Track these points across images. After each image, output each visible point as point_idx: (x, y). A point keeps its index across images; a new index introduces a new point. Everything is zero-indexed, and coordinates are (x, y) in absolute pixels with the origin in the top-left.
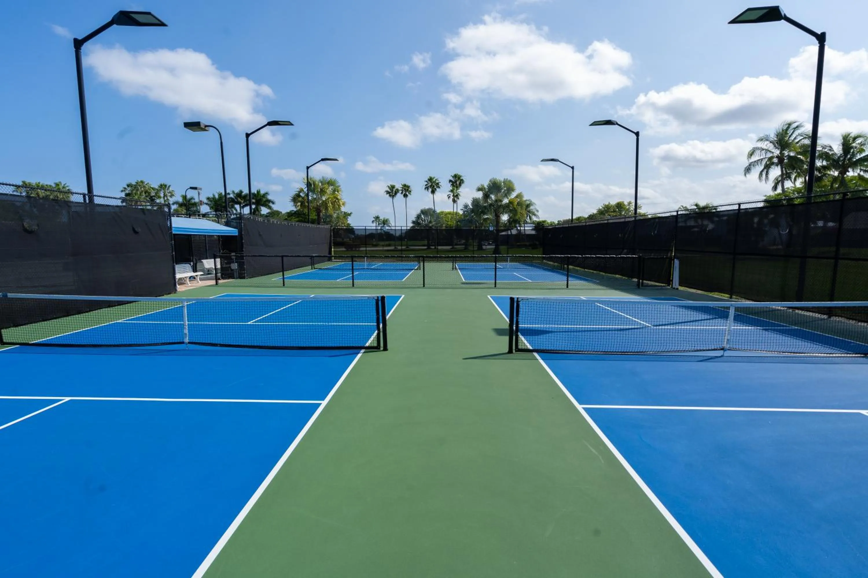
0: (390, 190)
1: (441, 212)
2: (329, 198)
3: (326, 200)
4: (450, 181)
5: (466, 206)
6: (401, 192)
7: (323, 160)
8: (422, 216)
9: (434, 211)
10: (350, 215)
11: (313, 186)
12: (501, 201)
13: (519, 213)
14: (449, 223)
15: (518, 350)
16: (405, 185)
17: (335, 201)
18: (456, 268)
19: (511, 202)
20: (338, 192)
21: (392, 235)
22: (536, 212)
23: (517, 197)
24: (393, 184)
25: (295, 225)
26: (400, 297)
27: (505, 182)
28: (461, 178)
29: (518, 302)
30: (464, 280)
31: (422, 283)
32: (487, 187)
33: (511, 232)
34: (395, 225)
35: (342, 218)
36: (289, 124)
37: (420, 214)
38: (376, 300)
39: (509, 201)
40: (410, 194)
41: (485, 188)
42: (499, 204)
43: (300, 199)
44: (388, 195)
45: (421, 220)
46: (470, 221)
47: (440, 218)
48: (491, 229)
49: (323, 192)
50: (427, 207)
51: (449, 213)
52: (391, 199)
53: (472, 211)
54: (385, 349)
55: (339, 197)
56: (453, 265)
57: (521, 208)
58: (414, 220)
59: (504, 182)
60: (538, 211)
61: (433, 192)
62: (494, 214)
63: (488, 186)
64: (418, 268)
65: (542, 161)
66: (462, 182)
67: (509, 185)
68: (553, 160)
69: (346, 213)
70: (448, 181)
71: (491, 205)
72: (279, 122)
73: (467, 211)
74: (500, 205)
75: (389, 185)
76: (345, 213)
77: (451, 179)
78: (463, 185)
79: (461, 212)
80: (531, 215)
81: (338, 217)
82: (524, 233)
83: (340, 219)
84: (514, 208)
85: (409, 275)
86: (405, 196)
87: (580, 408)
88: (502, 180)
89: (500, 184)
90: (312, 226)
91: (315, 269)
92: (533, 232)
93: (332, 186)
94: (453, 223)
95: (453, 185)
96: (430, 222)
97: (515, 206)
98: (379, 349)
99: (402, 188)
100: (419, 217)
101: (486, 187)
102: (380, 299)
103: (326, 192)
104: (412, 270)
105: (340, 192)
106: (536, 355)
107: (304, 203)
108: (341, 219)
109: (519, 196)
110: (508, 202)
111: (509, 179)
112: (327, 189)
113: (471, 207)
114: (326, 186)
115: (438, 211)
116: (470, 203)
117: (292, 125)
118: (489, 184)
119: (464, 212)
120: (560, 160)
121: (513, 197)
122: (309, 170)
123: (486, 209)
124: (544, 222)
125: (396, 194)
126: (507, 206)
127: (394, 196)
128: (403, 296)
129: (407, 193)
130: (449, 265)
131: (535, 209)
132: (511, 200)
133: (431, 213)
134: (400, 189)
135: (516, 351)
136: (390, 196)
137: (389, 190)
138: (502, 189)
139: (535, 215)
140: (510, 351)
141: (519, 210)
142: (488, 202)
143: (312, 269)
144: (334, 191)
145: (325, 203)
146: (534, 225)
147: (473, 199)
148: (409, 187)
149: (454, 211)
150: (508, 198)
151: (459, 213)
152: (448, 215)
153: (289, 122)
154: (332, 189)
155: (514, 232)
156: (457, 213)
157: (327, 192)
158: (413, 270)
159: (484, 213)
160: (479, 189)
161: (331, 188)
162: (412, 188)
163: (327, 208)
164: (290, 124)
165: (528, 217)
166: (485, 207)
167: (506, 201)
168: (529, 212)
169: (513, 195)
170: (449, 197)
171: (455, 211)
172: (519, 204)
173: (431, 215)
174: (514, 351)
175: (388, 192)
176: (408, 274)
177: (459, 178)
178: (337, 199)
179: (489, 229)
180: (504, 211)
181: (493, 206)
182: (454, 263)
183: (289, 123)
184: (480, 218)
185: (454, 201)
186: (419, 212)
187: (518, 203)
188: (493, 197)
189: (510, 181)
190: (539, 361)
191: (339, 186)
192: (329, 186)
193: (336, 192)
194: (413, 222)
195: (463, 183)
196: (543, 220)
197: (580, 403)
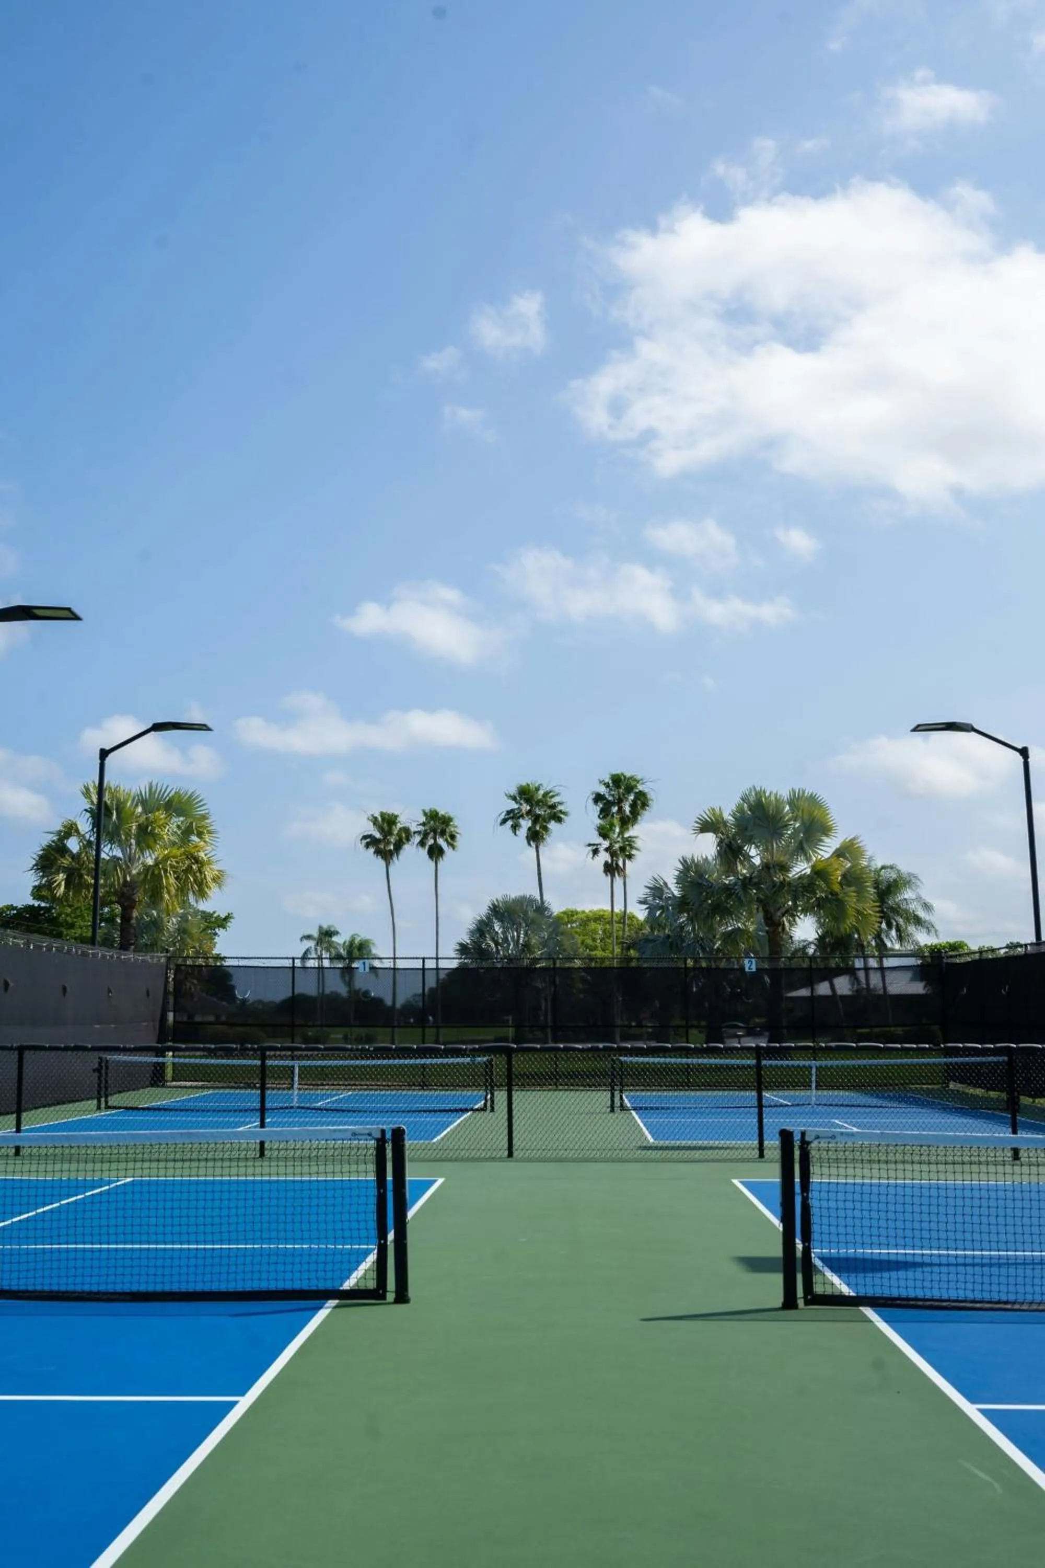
0: (381, 830)
1: (564, 913)
2: (166, 858)
3: (157, 864)
4: (598, 798)
5: (657, 890)
6: (417, 839)
7: (157, 727)
8: (497, 927)
9: (541, 909)
10: (223, 922)
11: (114, 817)
12: (785, 868)
13: (851, 912)
14: (599, 953)
15: (814, 1299)
16: (432, 816)
17: (190, 867)
18: (623, 1107)
19: (819, 873)
20: (200, 835)
21: (379, 1002)
22: (922, 914)
23: (839, 853)
24: (390, 811)
25: (49, 949)
26: (432, 1183)
27: (795, 801)
28: (640, 787)
29: (804, 1144)
30: (652, 1140)
31: (506, 1146)
32: (731, 818)
33: (832, 987)
34: (395, 955)
35: (195, 931)
36: (69, 615)
37: (488, 918)
38: (378, 1140)
39: (813, 867)
40: (453, 847)
41: (725, 823)
42: (778, 878)
43: (66, 862)
44: (372, 850)
45: (493, 939)
46: (674, 943)
47: (562, 934)
48: (750, 965)
49: (146, 836)
50: (514, 894)
51: (598, 918)
52: (381, 862)
53: (682, 904)
54: (402, 1297)
55: (202, 854)
56: (613, 1096)
57: (860, 892)
58: (466, 939)
59: (791, 803)
60: (927, 907)
61: (535, 837)
62: (761, 915)
63: (734, 816)
64: (485, 1105)
65: (914, 730)
66: (641, 802)
67: (810, 814)
68: (951, 727)
69: (211, 915)
70: (591, 802)
71: (747, 883)
72: (36, 612)
73: (662, 907)
74: (782, 884)
75: (377, 815)
76: (206, 916)
77: (602, 790)
78: (646, 816)
79: (641, 914)
80: (901, 921)
81: (182, 931)
82: (881, 992)
83: (191, 936)
84: (833, 893)
85: (455, 1124)
86: (435, 853)
87: (971, 1410)
88: (785, 794)
89: (779, 809)
90: (104, 957)
91: (108, 1107)
92: (918, 988)
93: (179, 815)
94: (610, 954)
95: (605, 813)
96: (527, 946)
97: (836, 888)
98: (383, 1297)
99: (424, 824)
100: (482, 929)
101: (727, 816)
102: (388, 1135)
103: (156, 837)
104: (466, 1110)
105: (207, 837)
106: (869, 1312)
107: (81, 876)
108: (191, 938)
109: (847, 851)
110: (808, 871)
111: (808, 792)
112: (163, 826)
113: (677, 893)
114: (161, 815)
115: (556, 906)
116: (670, 878)
117: (76, 618)
118: (740, 809)
119: (652, 909)
120: (976, 727)
121: (827, 856)
122: (109, 760)
123: (729, 896)
124: (954, 947)
125: (398, 846)
126: (806, 886)
127: (391, 853)
128: (440, 1181)
129: (441, 842)
130: (601, 1098)
131: (919, 899)
132: (819, 867)
133: (531, 914)
134: (414, 828)
135: (807, 1303)
136: (378, 852)
137: (378, 835)
138: (786, 826)
139: (918, 921)
140: (789, 1303)
141: (851, 899)
142: (735, 873)
143: (99, 1108)
144: (187, 832)
145: (153, 876)
146: (919, 962)
147: (684, 862)
148: (446, 821)
149: (616, 910)
150: (808, 859)
151: (632, 917)
152: (593, 925)
153: (69, 609)
154: (178, 827)
155: (843, 985)
156: (625, 918)
157: (161, 838)
158: (469, 1113)
159: (721, 910)
160: (706, 826)
161: (177, 821)
162: (459, 825)
163: (155, 895)
164: (71, 616)
165: (893, 933)
166: (727, 889)
167: (801, 868)
168: (896, 910)
169: (827, 848)
170: (595, 852)
171: (619, 908)
172: (852, 879)
173: (530, 924)
174: (801, 1303)
175: (370, 841)
176: (450, 1123)
177: (629, 789)
178: (197, 860)
179: (742, 969)
180: (795, 906)
181: (757, 886)
182: (617, 1093)
183: (66, 614)
184: (711, 929)
185: (611, 869)
186: (483, 911)
187: (844, 876)
188: (755, 854)
189: (813, 800)
190: (875, 1326)
191: (204, 817)
192: (169, 816)
193: (194, 838)
194: (463, 949)
195: (645, 805)
196: (952, 940)
197: (973, 1401)
